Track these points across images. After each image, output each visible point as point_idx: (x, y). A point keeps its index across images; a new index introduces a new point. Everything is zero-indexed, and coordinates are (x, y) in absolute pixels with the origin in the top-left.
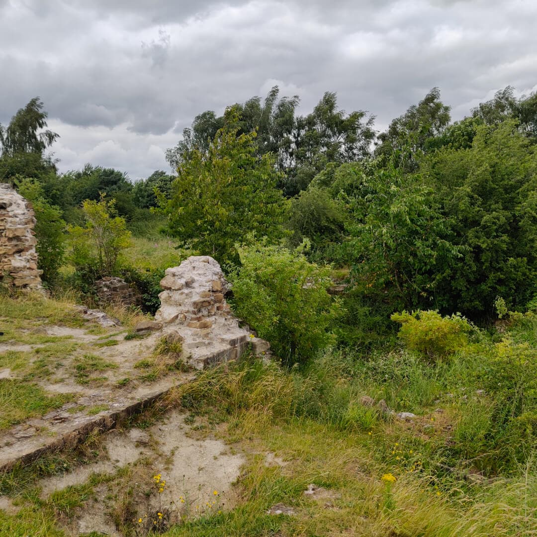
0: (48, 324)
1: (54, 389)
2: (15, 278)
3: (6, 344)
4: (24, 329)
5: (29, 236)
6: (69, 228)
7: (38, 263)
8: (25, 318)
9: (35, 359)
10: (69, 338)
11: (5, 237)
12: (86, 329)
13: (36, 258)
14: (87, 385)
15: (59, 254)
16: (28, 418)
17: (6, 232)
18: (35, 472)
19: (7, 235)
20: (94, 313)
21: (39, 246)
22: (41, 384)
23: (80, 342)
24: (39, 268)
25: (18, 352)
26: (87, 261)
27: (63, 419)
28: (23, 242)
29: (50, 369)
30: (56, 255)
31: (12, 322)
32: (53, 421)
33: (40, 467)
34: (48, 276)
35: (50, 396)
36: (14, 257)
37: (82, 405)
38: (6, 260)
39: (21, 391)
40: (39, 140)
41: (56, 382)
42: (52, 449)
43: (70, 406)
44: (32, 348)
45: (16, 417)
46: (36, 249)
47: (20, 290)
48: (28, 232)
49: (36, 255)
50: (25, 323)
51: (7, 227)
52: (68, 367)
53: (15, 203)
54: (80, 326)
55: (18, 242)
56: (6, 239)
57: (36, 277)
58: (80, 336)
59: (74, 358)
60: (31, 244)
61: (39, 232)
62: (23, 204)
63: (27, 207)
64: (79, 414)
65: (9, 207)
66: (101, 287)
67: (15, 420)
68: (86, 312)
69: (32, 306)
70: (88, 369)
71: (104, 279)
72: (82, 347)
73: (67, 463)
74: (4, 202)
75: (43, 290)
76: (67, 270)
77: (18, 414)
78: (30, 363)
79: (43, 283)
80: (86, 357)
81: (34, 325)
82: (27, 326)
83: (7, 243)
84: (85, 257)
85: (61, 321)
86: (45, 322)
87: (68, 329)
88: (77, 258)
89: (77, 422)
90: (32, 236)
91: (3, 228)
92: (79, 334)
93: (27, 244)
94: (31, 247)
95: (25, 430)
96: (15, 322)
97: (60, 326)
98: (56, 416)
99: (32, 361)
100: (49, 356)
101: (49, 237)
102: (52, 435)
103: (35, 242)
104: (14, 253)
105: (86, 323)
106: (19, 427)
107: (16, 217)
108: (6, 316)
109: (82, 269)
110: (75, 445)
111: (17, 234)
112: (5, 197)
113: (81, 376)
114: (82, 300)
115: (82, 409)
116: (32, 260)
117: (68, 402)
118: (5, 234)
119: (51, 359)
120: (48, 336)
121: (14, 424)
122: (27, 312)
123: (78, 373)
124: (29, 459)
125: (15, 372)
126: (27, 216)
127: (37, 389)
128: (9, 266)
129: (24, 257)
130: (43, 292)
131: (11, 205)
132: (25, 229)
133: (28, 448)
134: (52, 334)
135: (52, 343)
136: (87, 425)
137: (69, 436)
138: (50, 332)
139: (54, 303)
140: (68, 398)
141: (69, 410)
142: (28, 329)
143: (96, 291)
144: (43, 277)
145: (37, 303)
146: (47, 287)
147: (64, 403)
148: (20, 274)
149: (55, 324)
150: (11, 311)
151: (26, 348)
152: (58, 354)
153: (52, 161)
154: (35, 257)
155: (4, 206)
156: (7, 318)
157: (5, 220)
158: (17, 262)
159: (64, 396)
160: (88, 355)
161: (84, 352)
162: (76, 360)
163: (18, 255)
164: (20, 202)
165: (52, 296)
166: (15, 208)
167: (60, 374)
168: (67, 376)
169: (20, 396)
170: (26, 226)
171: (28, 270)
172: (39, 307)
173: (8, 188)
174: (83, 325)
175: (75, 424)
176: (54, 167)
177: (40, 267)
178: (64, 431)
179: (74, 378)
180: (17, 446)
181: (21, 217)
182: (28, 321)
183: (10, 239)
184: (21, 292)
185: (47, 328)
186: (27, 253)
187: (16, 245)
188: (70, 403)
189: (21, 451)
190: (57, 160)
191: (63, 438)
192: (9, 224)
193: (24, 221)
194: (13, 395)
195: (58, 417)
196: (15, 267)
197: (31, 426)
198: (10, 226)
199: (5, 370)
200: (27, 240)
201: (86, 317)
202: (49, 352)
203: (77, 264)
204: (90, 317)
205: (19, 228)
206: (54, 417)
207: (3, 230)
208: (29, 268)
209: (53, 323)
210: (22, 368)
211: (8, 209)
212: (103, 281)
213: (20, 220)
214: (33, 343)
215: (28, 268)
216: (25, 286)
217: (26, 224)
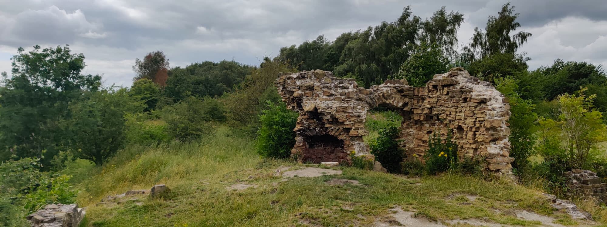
0: (517, 207)
2: (489, 163)
3: (481, 220)
4: (496, 209)
5: (504, 127)
6: (540, 120)
7: (510, 151)
8: (497, 200)
10: (537, 224)
11: (484, 127)
12: (555, 218)
13: (509, 147)
15: (529, 143)
17: (485, 123)
19: (485, 126)
20: (563, 204)
21: (511, 136)
24: (510, 156)
26: (557, 153)
28: (499, 132)
30: (526, 145)
31: (486, 201)
34: (518, 164)
36: (490, 144)
38: (483, 147)
40: (512, 41)
46: (509, 139)
47: (493, 174)
48: (503, 123)
49: (509, 144)
50: (497, 204)
51: (486, 118)
53: (494, 98)
54: (549, 214)
55: (494, 131)
56: (485, 129)
57: (508, 163)
58: (549, 224)
60: (505, 134)
61: (513, 124)
62: (500, 99)
63: (503, 101)
65: (488, 102)
66: (570, 179)
68: (554, 202)
69: (503, 189)
71: (574, 170)
74: (485, 97)
75: (513, 176)
76: (536, 159)
79: (513, 169)
81: (505, 207)
82: (499, 206)
83: (485, 133)
84: (555, 148)
85: (529, 206)
86: (514, 205)
87: (536, 215)
88: (546, 149)
90: (506, 127)
91: (482, 119)
92: (547, 221)
93: (502, 134)
94: (504, 137)
96: (488, 201)
97: (528, 211)
101: (521, 128)
103: (508, 132)
104: (490, 142)
105: (554, 212)
107: (494, 110)
108: (481, 196)
109: (551, 159)
111: (494, 125)
112: (486, 93)
114: (551, 189)
116: (505, 148)
118: (484, 125)
120: (517, 218)
122: (499, 195)
126: (503, 109)
128: (485, 152)
129: (498, 145)
130: (513, 177)
131: (490, 99)
132: (501, 120)
134: (521, 218)
135: (521, 226)
138: (519, 215)
139: (523, 189)
142: (499, 210)
143: (564, 182)
144: (514, 164)
145: (508, 187)
146: (517, 174)
148: (494, 160)
149: (525, 209)
150: (485, 191)
151: (498, 226)
153: (524, 58)
154: (508, 145)
155: (484, 100)
156: (482, 197)
157: (484, 113)
158: (493, 149)
163: (494, 143)
164: (498, 97)
165: (520, 182)
166: (494, 102)
170: (502, 118)
171: (501, 157)
172: (510, 192)
173: (488, 85)
174: (552, 213)
176: (525, 64)
177: (511, 155)
181: (498, 110)
182: (500, 202)
183: (488, 129)
184: (494, 175)
185: (516, 211)
186: (501, 142)
187: (492, 135)
190: (528, 59)
192: (488, 116)
193: (500, 113)
196: (490, 154)
198: (488, 118)
200: (502, 131)
201: (554, 206)
203: (547, 154)
204: (558, 207)
205: (495, 120)
207: (483, 121)
208: (503, 156)
209: (522, 208)
211: (488, 103)
212: (573, 173)
213: (497, 112)
214: (504, 223)
215: (501, 156)
216: (498, 171)
217: (502, 116)
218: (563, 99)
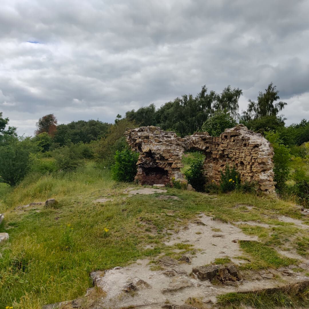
0: (279, 214)
1: (283, 254)
2: (261, 186)
3: (256, 222)
4: (265, 215)
5: (270, 162)
6: (293, 158)
7: (274, 178)
9: (272, 233)
10: (292, 225)
12: (303, 221)
14: (305, 256)
15: (286, 173)
16: (268, 267)
18: (273, 301)
20: (308, 212)
21: (275, 168)
22: (276, 249)
23: (300, 228)
24: (274, 181)
25: (262, 228)
26: (304, 179)
27: (289, 274)
28: (267, 166)
29: (281, 241)
30: (284, 174)
32: (283, 273)
33: (275, 299)
34: (279, 186)
35: (281, 257)
37: (301, 268)
38: (257, 175)
39: (264, 250)
40: (275, 107)
41: (285, 250)
42: (282, 290)
43: (294, 267)
44: (270, 226)
45: (262, 265)
46: (273, 170)
47: (263, 192)
48: (269, 160)
49: (273, 173)
50: (266, 212)
51: (259, 157)
52: (292, 243)
53: (263, 144)
54: (299, 218)
55: (263, 165)
56: (258, 163)
57: (273, 185)
58: (299, 225)
59: (296, 238)
60: (270, 167)
61: (275, 160)
62: (268, 144)
63: (269, 146)
64: (300, 274)
65: (260, 146)
67: (261, 266)
68: (302, 210)
69: (269, 202)
70: (305, 246)
72: (301, 231)
73: (292, 302)
74: (258, 143)
75: (276, 193)
76: (290, 183)
77: (263, 263)
78: (269, 235)
79: (276, 189)
80: (304, 238)
81: (271, 213)
82: (267, 213)
83: (258, 166)
84: (303, 175)
85: (286, 213)
86: (277, 213)
87: (291, 219)
88: (297, 176)
89: (299, 278)
90: (271, 162)
91: (256, 157)
92: (298, 223)
93: (268, 167)
94: (270, 169)
95: (267, 274)
96: (260, 210)
97: (286, 216)
98: (285, 271)
99: (270, 234)
100: (280, 233)
101: (281, 163)
102: (283, 282)
103: (273, 166)
104: (261, 172)
105: (303, 217)
106: (264, 271)
107: (264, 151)
108: (255, 206)
110: (297, 292)
111: (264, 161)
112: (258, 141)
113: (301, 250)
114: (300, 202)
115: (302, 271)
116: (271, 176)
117: (292, 264)
118: (257, 161)
119: (282, 235)
120: (279, 221)
121: (261, 268)
122: (267, 205)
123: (299, 247)
124: (269, 291)
125: (261, 238)
126: (269, 151)
127: (273, 252)
128: (258, 178)
129: (266, 174)
130: (276, 195)
131: (261, 145)
132: (268, 158)
133: (269, 285)
134: (281, 220)
135: (281, 226)
136: (305, 282)
137: (294, 285)
139: (283, 202)
140: (293, 262)
141: (293, 269)
142: (267, 215)
144: (276, 186)
145: (273, 201)
146: (278, 192)
147: (289, 264)
148: (264, 183)
150: (258, 203)
151: (266, 226)
152: (286, 233)
153: (282, 119)
154: (273, 174)
155: (257, 145)
156: (256, 207)
157: (257, 153)
158: (263, 176)
159: (290, 259)
160: (306, 237)
161: (303, 235)
162: (297, 239)
163: (264, 172)
164: (266, 143)
165: (280, 197)
166: (264, 146)
167: (287, 245)
168: (291, 247)
169: (264, 253)
170: (268, 156)
172: (274, 204)
173: (260, 136)
174: (301, 218)
175: (297, 279)
176: (283, 122)
177: (275, 180)
178: (290, 282)
179: (296, 250)
180: (262, 281)
182: (267, 210)
183: (259, 164)
184: (264, 193)
185: (278, 216)
186: (268, 172)
187: (262, 167)
188: (293, 265)
189: (265, 285)
190: (285, 119)
191: (290, 286)
192: (260, 156)
193: (267, 153)
194: (260, 253)
195: (286, 272)
196: (261, 179)
197: (270, 273)
198: (260, 157)
199: (255, 236)
200: (269, 165)
201: (302, 213)
202: (281, 231)
203: (297, 180)
204: (305, 214)
205: (265, 158)
206: (284, 271)
207: (256, 158)
208: (269, 181)
209: (282, 214)
210: (265, 237)
211: (260, 147)
213: (266, 153)
214: (270, 224)
215: (268, 181)
216: (266, 190)
217: (269, 155)
218: (307, 145)
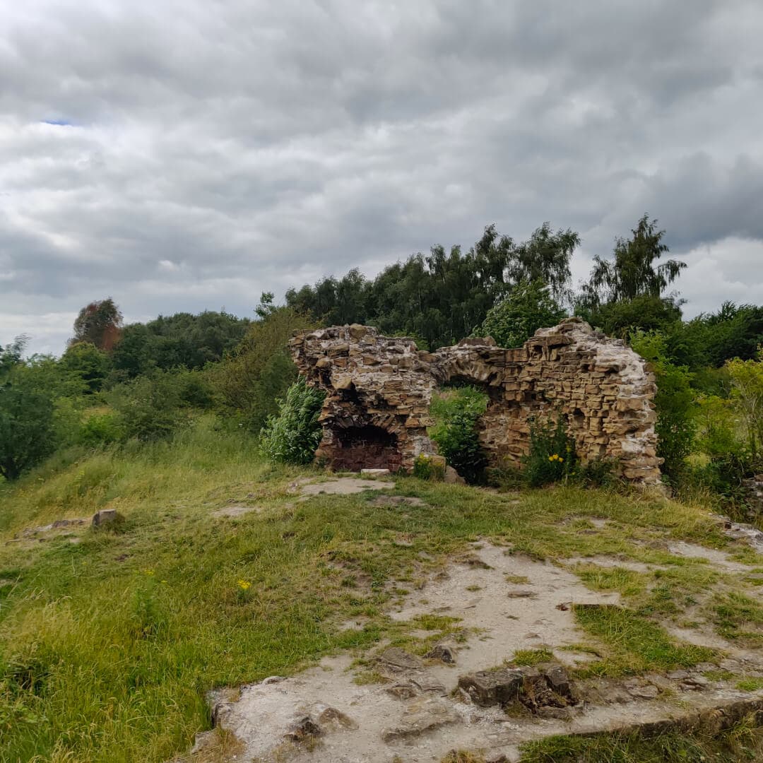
0: (669, 537)
1: (683, 636)
2: (626, 468)
3: (614, 557)
4: (637, 539)
5: (647, 409)
6: (701, 398)
7: (657, 448)
8: (638, 525)
9: (654, 585)
10: (703, 563)
11: (616, 410)
12: (730, 553)
13: (655, 441)
14: (734, 640)
15: (687, 435)
16: (646, 670)
17: (617, 404)
18: (658, 754)
19: (618, 408)
20: (743, 530)
21: (659, 424)
22: (664, 624)
23: (722, 571)
24: (657, 455)
25: (630, 572)
26: (730, 449)
27: (698, 686)
28: (639, 418)
29: (676, 604)
30: (682, 438)
31: (621, 528)
32: (683, 685)
33: (664, 748)
34: (671, 468)
35: (676, 645)
36: (626, 438)
37: (727, 671)
38: (615, 442)
39: (635, 628)
40: (657, 274)
41: (686, 626)
42: (682, 726)
43: (708, 667)
44: (649, 568)
45: (630, 664)
46: (656, 428)
47: (632, 485)
48: (645, 404)
49: (655, 436)
50: (638, 532)
51: (619, 397)
52: (704, 608)
53: (630, 365)
54: (720, 547)
55: (631, 417)
56: (617, 413)
57: (655, 467)
58: (720, 562)
59: (713, 595)
60: (648, 421)
61: (660, 404)
62: (640, 365)
63: (645, 370)
64: (723, 684)
65: (621, 370)
66: (752, 490)
67: (628, 668)
68: (728, 527)
69: (648, 508)
70: (736, 616)
71: (757, 477)
72: (725, 579)
73: (705, 756)
74: (617, 363)
75: (662, 487)
76: (699, 460)
77: (633, 661)
78: (646, 589)
79: (662, 476)
80: (732, 596)
81: (651, 536)
82: (641, 536)
83: (617, 419)
84: (726, 441)
85: (689, 535)
86: (666, 534)
87: (700, 548)
88: (713, 443)
89: (720, 697)
90: (650, 410)
91: (613, 398)
92: (717, 557)
93: (643, 421)
94: (648, 425)
95: (642, 686)
96: (625, 527)
97: (688, 542)
98: (687, 678)
99: (650, 587)
100: (674, 585)
101: (673, 411)
102: (682, 705)
103: (654, 418)
104: (625, 434)
105: (729, 544)
106: (635, 681)
107: (631, 383)
108: (613, 519)
109: (721, 459)
110: (717, 731)
111: (632, 406)
112: (617, 357)
113: (725, 625)
114: (724, 508)
115: (727, 677)
116: (650, 443)
117: (705, 661)
118: (616, 407)
119: (679, 589)
120: (671, 554)
121: (627, 673)
122: (642, 517)
123: (721, 619)
124: (649, 730)
125: (628, 599)
126: (644, 383)
127: (658, 630)
128: (618, 450)
129: (639, 439)
130: (662, 489)
131: (625, 367)
132: (642, 399)
133: (647, 715)
134: (677, 553)
135: (677, 567)
136: (736, 704)
137: (709, 714)
138: (673, 549)
139: (680, 508)
140: (705, 655)
141: (706, 674)
142: (642, 541)
143: (743, 495)
144: (663, 468)
145: (655, 505)
146: (668, 483)
147: (698, 661)
148: (632, 463)
149: (681, 538)
150: (620, 512)
151: (640, 568)
152: (689, 584)
153: (676, 302)
154: (654, 439)
155: (615, 368)
156: (614, 522)
157: (616, 389)
158: (630, 445)
159: (698, 650)
160: (737, 593)
161: (729, 589)
162: (716, 598)
163: (632, 435)
164: (636, 363)
165: (674, 495)
166: (631, 371)
167: (691, 615)
168: (702, 620)
169: (634, 635)
170: (643, 395)
171: (643, 458)
172: (658, 512)
173: (621, 345)
174: (724, 545)
175: (717, 698)
176: (678, 310)
177: (659, 454)
178: (700, 705)
179: (713, 625)
180: (632, 706)
181: (637, 383)
182: (643, 529)
183: (621, 414)
184: (633, 487)
185: (669, 542)
186: (643, 434)
187: (629, 423)
188: (706, 663)
189: (638, 715)
190: (682, 302)
191: (699, 715)
192: (621, 394)
193: (640, 388)
194: (624, 633)
195: (690, 680)
196: (626, 452)
197: (650, 683)
198: (623, 396)
199: (613, 593)
200: (644, 416)
201: (728, 533)
202: (676, 579)
203: (714, 452)
204: (735, 535)
205: (633, 399)
206: (684, 679)
207: (613, 401)
208: (646, 455)
209: (678, 537)
210: (636, 596)
211: (621, 373)
212: (756, 481)
213: (636, 387)
214: (650, 562)
215: (643, 455)
216: (639, 479)
217: (644, 393)
218: (734, 366)
